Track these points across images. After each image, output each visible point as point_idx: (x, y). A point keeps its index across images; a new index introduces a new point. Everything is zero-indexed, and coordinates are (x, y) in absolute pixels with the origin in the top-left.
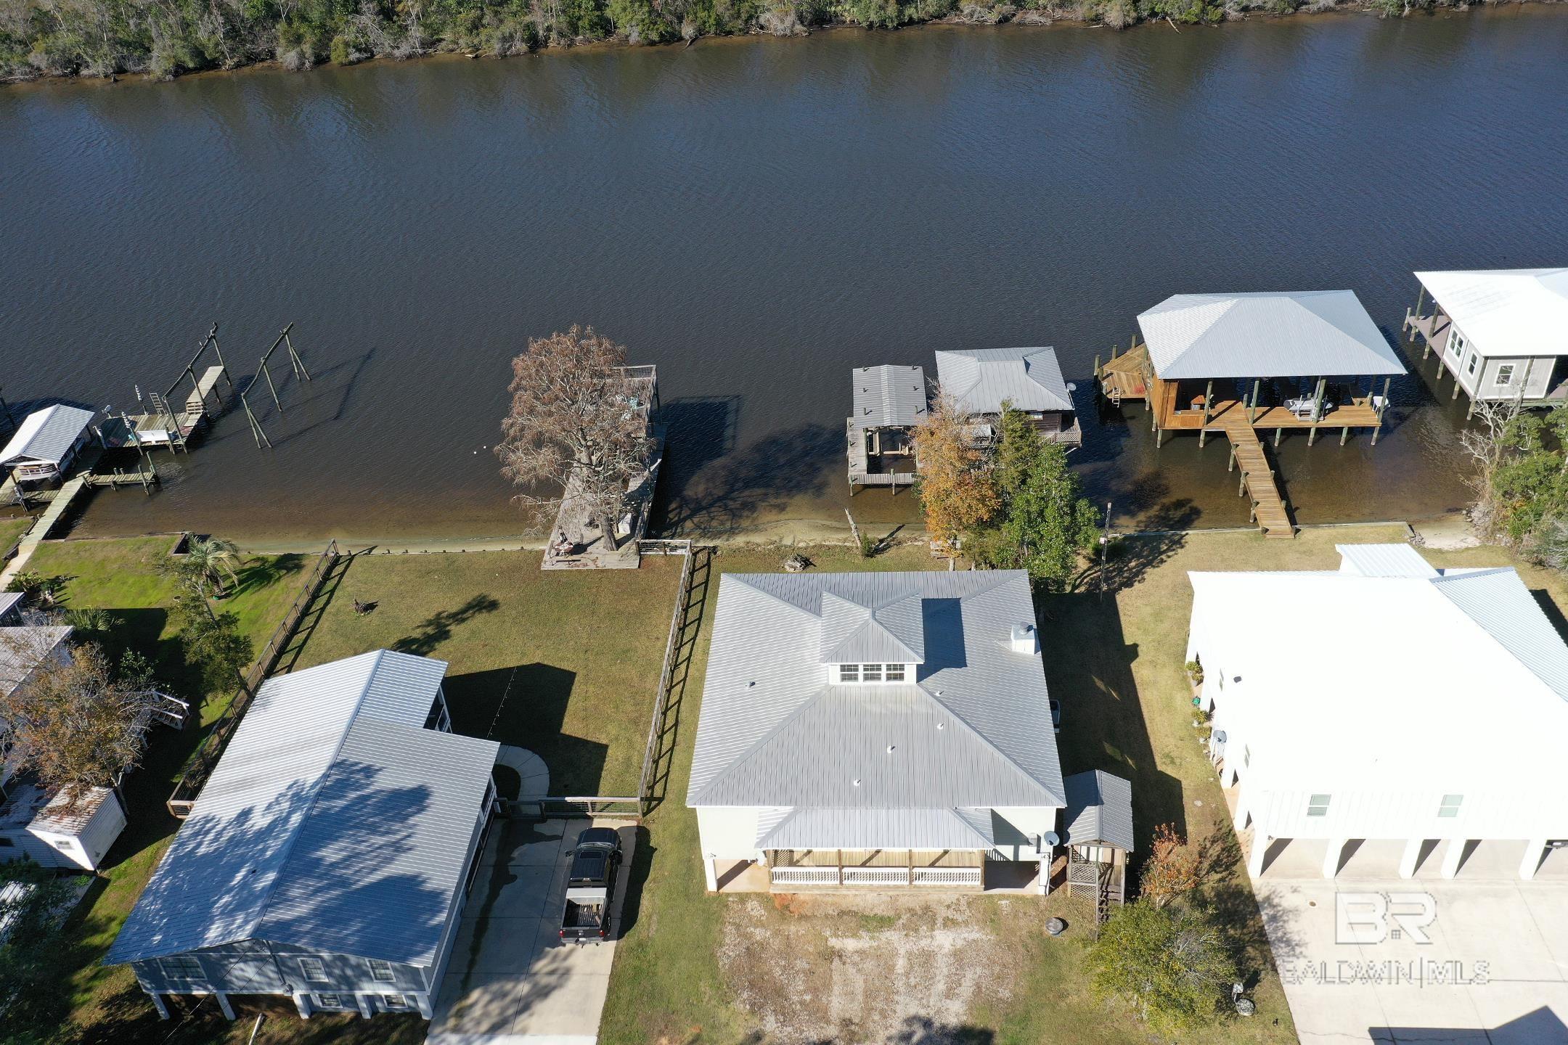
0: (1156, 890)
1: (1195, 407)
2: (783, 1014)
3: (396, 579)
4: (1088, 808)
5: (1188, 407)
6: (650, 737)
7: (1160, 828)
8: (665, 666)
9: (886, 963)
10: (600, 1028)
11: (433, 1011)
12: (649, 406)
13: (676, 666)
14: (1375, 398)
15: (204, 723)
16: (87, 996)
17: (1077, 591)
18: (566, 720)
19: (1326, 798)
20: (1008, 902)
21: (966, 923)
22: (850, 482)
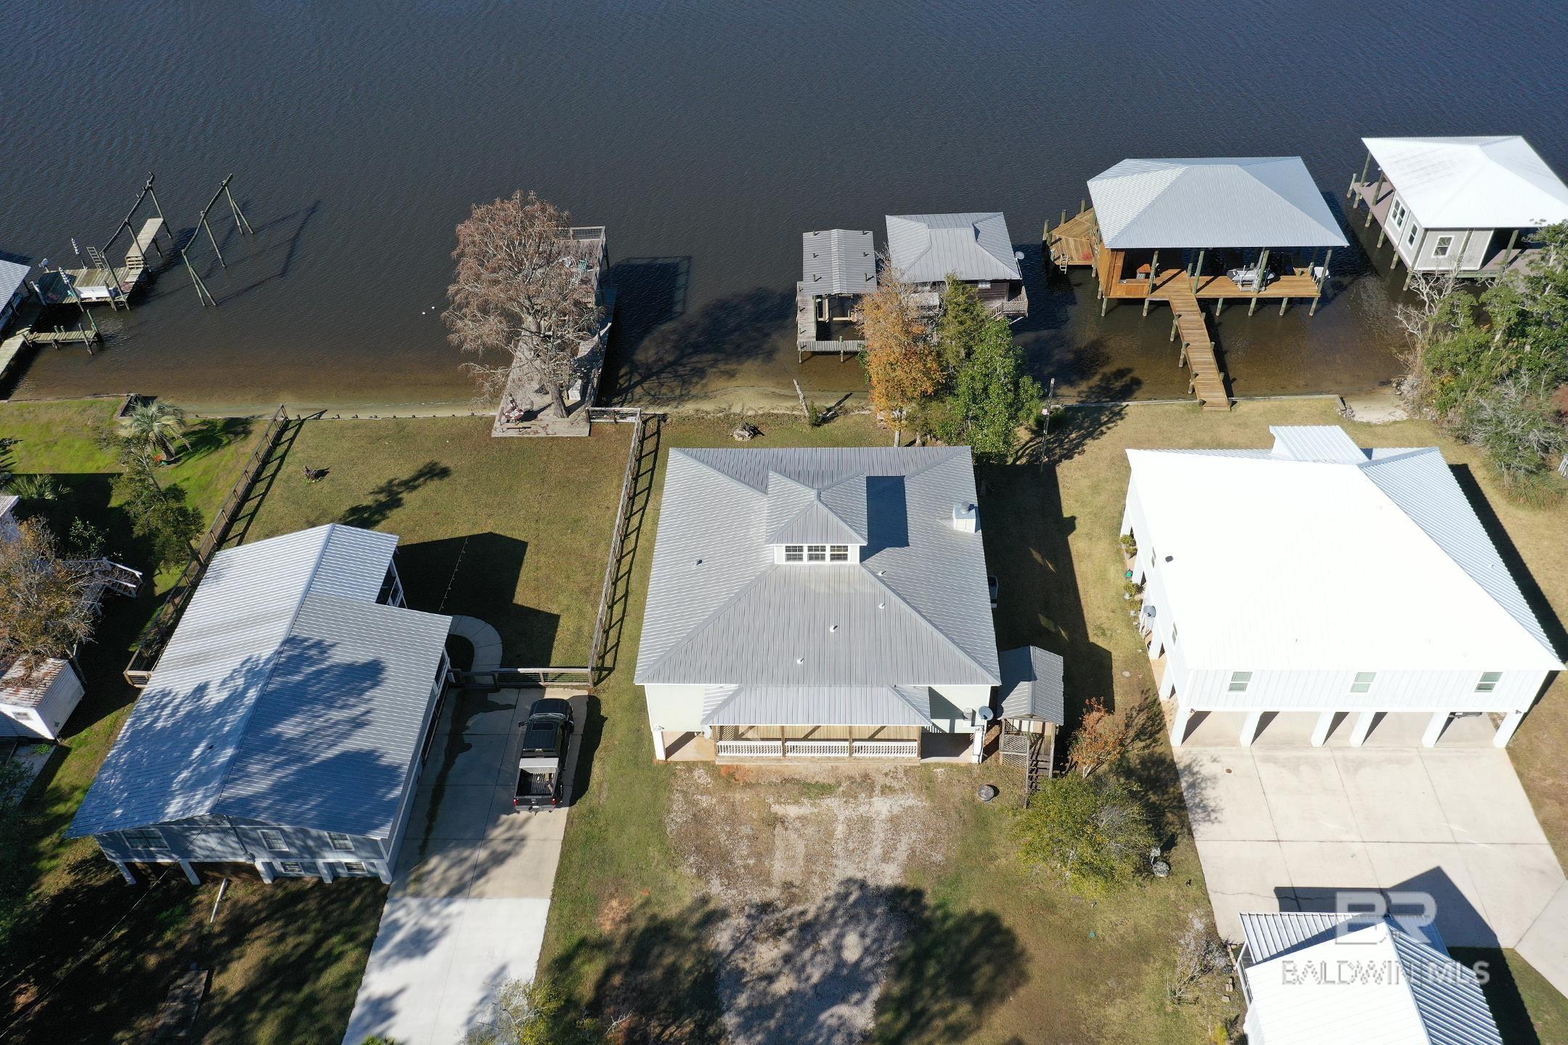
0: (1084, 760)
1: (1140, 276)
2: (728, 878)
3: (347, 445)
4: (1022, 683)
5: (1134, 276)
6: (601, 609)
7: (1090, 701)
8: (615, 539)
9: (827, 828)
10: (554, 891)
11: (392, 875)
12: (598, 269)
13: (626, 536)
14: (1317, 269)
15: (158, 591)
16: (54, 863)
17: (1018, 463)
18: (518, 589)
19: (1247, 676)
20: (943, 770)
21: (903, 790)
22: (799, 349)
